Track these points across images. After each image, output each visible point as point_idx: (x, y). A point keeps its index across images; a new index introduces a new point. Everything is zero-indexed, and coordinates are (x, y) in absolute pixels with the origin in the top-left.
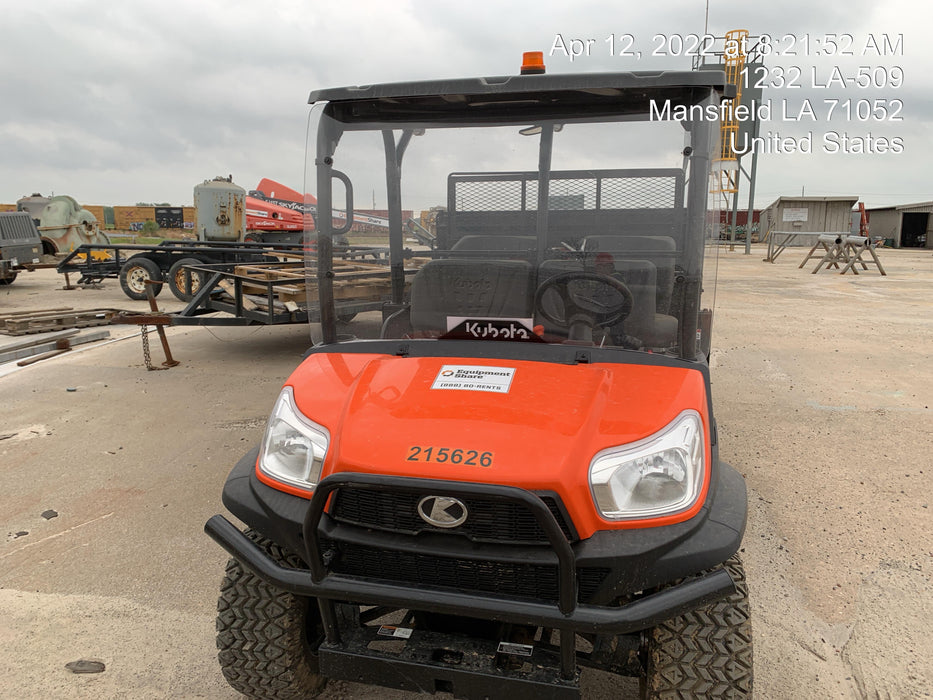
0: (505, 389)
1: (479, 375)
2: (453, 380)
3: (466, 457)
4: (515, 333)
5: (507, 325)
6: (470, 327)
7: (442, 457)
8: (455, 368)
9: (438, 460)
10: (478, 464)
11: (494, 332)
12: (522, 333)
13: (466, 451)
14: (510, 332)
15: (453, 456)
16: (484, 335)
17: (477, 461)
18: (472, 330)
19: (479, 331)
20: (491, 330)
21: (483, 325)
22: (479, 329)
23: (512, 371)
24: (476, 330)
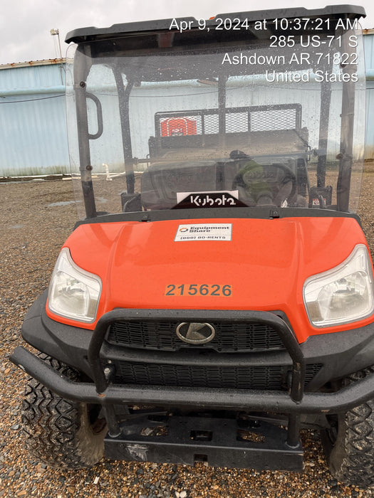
0: (228, 238)
1: (207, 230)
2: (188, 234)
3: (211, 290)
4: (226, 201)
5: (220, 196)
6: (194, 199)
7: (193, 291)
8: (189, 226)
9: (190, 293)
10: (222, 295)
11: (210, 202)
12: (231, 201)
13: (210, 286)
14: (222, 201)
15: (201, 290)
16: (203, 204)
17: (220, 292)
18: (195, 201)
19: (200, 201)
20: (208, 200)
21: (203, 197)
22: (200, 200)
23: (230, 225)
24: (198, 201)
